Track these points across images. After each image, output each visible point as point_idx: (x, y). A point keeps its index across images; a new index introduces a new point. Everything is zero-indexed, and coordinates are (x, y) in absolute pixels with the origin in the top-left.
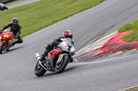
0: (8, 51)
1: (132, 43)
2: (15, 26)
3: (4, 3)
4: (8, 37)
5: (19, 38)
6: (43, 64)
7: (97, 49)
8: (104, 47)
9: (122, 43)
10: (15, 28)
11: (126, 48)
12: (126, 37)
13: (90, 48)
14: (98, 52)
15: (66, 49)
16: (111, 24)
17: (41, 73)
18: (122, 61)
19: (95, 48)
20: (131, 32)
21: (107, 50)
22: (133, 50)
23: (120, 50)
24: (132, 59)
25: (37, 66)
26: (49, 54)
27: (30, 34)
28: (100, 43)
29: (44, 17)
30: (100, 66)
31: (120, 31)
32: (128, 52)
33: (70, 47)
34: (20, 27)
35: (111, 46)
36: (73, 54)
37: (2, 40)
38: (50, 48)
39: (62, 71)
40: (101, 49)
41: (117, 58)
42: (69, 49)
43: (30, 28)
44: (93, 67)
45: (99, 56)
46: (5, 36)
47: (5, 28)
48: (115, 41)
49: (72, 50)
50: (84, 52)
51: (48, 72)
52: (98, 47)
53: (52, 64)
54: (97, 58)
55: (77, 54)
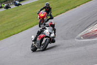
2: (48, 8)
4: (43, 15)
10: (48, 9)
13: (92, 29)
17: (34, 50)
19: (96, 29)
25: (32, 45)
26: (38, 37)
33: (51, 33)
37: (40, 18)
38: (39, 33)
42: (50, 35)
46: (41, 15)
47: (41, 10)
50: (88, 32)
55: (83, 33)
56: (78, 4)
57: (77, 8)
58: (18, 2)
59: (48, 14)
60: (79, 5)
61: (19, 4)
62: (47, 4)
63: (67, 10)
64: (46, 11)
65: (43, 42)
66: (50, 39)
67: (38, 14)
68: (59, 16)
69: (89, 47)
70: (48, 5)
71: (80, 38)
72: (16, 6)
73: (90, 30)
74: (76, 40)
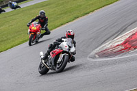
0: (37, 42)
2: (43, 18)
3: (17, 2)
4: (35, 29)
5: (46, 29)
6: (46, 63)
7: (118, 45)
8: (125, 43)
10: (43, 20)
13: (111, 44)
14: (120, 48)
15: (66, 49)
17: (44, 72)
19: (116, 44)
21: (128, 46)
25: (41, 65)
26: (51, 54)
28: (121, 39)
29: (65, 13)
30: (121, 61)
33: (70, 47)
34: (47, 19)
35: (132, 41)
36: (74, 53)
37: (30, 32)
38: (52, 47)
39: (62, 70)
40: (122, 45)
42: (69, 50)
44: (114, 63)
45: (120, 52)
47: (33, 21)
48: (136, 36)
49: (73, 50)
50: (105, 48)
51: (50, 71)
52: (119, 43)
53: (53, 64)
54: (118, 54)
55: (98, 50)
56: (91, 9)
57: (90, 14)
58: (15, 4)
59: (43, 27)
60: (93, 11)
61: (17, 7)
62: (42, 12)
63: (76, 18)
64: (39, 22)
65: (59, 60)
66: (70, 55)
67: (28, 26)
68: (65, 25)
69: (106, 69)
70: (43, 14)
71: (94, 57)
72: (12, 8)
73: (107, 45)
74: (88, 59)
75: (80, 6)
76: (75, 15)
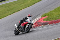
1: (47, 22)
6: (18, 29)
9: (43, 22)
11: (45, 24)
12: (45, 19)
15: (29, 22)
16: (38, 14)
18: (43, 30)
20: (47, 17)
21: (37, 25)
22: (48, 25)
23: (42, 25)
24: (48, 29)
27: (3, 18)
29: (9, 10)
31: (42, 17)
32: (46, 26)
35: (39, 23)
41: (41, 28)
43: (3, 15)
48: (40, 21)
49: (32, 22)
75: (16, 7)
76: (14, 11)
